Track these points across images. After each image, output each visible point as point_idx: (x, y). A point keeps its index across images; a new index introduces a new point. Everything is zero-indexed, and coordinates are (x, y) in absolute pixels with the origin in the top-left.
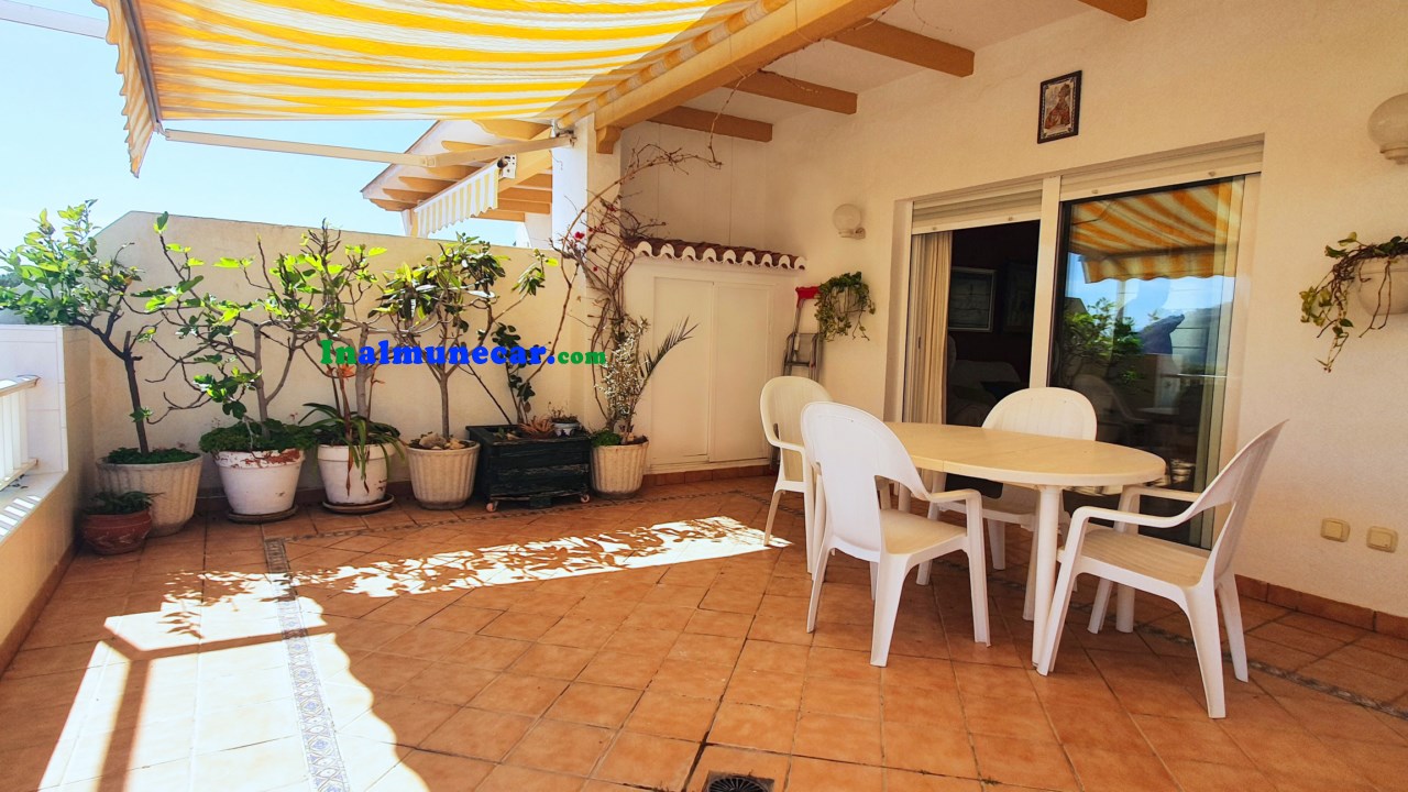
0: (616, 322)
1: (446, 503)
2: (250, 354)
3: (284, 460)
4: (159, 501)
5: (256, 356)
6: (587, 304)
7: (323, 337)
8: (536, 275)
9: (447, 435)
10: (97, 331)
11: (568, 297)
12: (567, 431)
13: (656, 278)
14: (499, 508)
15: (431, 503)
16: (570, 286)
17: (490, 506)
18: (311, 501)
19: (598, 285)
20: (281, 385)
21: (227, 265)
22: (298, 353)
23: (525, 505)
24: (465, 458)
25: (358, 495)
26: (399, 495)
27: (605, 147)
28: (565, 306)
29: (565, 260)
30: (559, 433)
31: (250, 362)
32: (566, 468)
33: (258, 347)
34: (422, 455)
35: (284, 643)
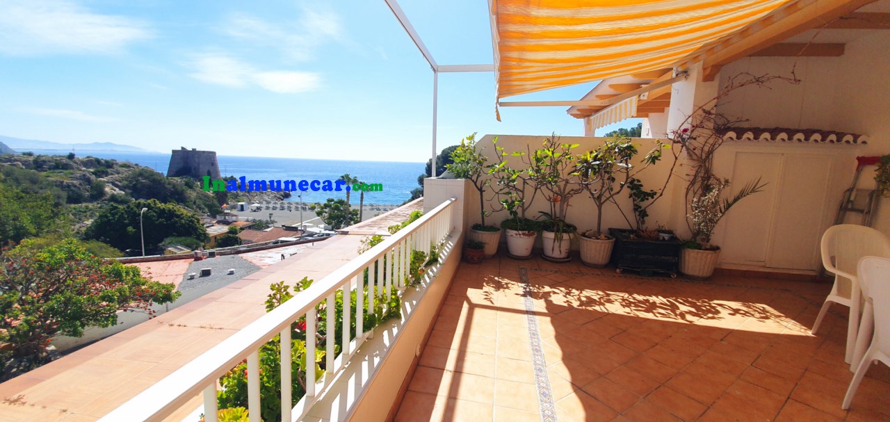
0: (704, 180)
1: (596, 265)
2: (521, 191)
3: (529, 235)
4: (486, 246)
5: (523, 192)
6: (686, 167)
7: (549, 186)
8: (657, 154)
9: (599, 232)
10: (473, 181)
11: (674, 164)
12: (666, 238)
13: (737, 152)
14: (622, 272)
15: (589, 264)
16: (676, 158)
17: (618, 270)
18: (538, 253)
19: (695, 157)
20: (530, 204)
21: (516, 155)
22: (538, 190)
23: (638, 273)
24: (607, 245)
25: (556, 254)
26: (574, 256)
27: (708, 78)
28: (672, 170)
29: (675, 144)
30: (661, 238)
31: (520, 193)
32: (663, 257)
33: (524, 188)
34: (586, 240)
35: (526, 316)
